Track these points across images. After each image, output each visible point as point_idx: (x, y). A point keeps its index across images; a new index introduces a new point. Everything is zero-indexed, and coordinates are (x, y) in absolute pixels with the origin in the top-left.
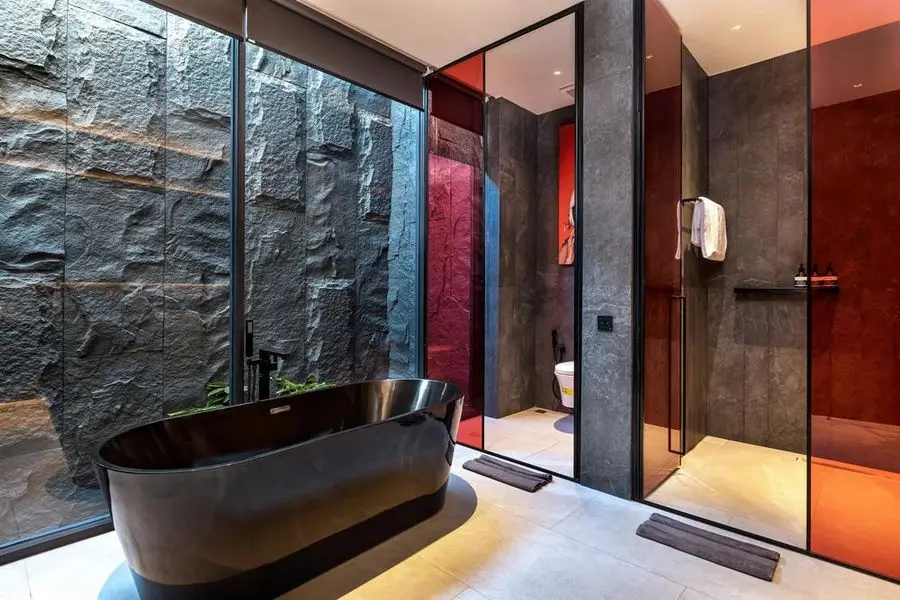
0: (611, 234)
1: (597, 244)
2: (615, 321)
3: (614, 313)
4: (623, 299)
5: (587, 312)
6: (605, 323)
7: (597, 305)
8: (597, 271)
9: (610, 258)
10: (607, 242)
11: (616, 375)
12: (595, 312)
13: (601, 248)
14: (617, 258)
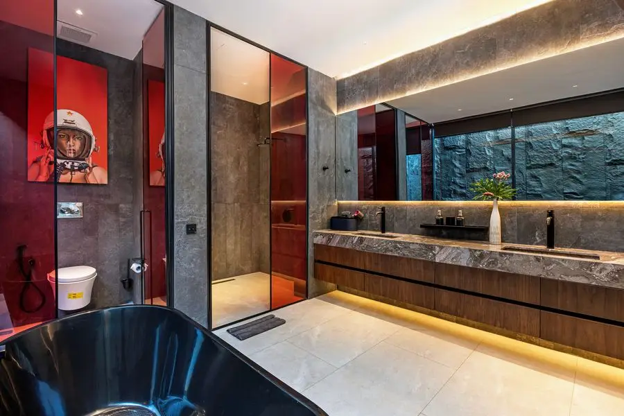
0: (194, 172)
1: (185, 177)
2: (198, 227)
3: (197, 221)
4: (202, 212)
5: (178, 223)
6: (191, 229)
7: (185, 218)
8: (185, 196)
9: (194, 187)
10: (192, 176)
11: (199, 261)
12: (184, 222)
13: (188, 180)
14: (198, 187)
